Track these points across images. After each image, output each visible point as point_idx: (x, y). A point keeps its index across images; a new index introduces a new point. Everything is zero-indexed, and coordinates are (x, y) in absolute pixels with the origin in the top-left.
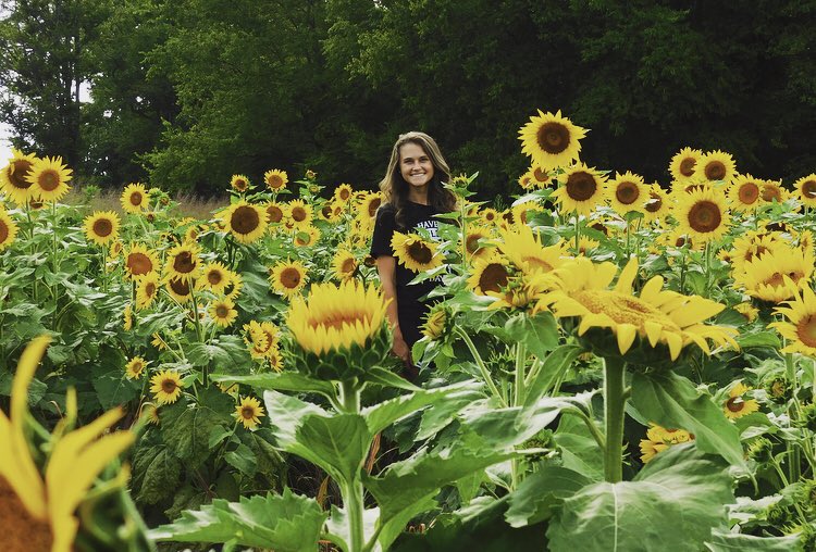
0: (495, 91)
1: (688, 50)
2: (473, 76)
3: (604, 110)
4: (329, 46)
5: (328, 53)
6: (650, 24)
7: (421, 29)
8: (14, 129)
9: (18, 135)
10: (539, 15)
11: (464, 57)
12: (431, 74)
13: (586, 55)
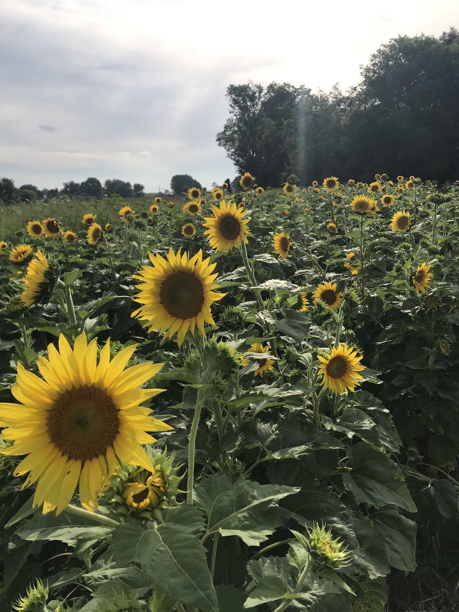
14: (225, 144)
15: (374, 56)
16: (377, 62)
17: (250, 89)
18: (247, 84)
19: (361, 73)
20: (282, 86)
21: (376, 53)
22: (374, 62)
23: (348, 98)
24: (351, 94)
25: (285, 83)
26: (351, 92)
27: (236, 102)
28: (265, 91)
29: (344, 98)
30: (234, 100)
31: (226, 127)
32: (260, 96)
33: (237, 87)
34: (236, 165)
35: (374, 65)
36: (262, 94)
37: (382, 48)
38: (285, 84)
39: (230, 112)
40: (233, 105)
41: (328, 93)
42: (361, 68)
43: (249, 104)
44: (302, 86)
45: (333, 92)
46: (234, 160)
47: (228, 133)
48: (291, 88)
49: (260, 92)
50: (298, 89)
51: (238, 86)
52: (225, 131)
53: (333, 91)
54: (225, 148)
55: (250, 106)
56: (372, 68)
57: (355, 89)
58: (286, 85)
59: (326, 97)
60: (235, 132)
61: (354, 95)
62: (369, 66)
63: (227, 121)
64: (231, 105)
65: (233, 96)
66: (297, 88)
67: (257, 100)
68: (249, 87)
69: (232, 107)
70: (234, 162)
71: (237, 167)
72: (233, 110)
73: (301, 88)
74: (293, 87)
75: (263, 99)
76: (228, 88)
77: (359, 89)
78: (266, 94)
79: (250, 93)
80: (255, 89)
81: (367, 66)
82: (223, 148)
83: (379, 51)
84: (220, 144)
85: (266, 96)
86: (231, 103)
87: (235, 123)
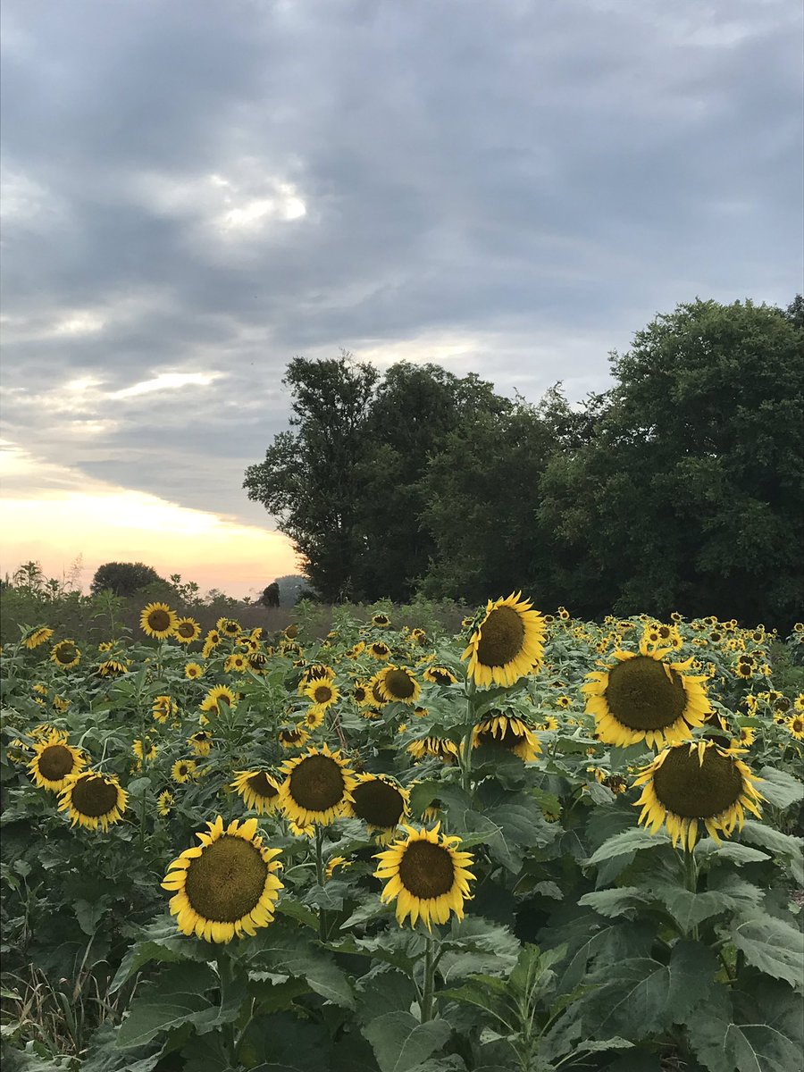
0: (648, 548)
1: (769, 527)
2: (634, 538)
3: (717, 562)
4: (540, 514)
5: (540, 519)
6: (745, 510)
7: (601, 509)
8: (306, 557)
9: (309, 562)
10: (676, 502)
11: (629, 527)
12: (608, 537)
13: (705, 529)
14: (268, 496)
15: (642, 335)
16: (648, 349)
17: (345, 371)
18: (338, 360)
19: (614, 370)
20: (422, 371)
21: (647, 330)
22: (642, 348)
23: (583, 418)
24: (592, 410)
25: (430, 365)
26: (590, 405)
27: (307, 398)
28: (383, 380)
29: (574, 416)
30: (303, 394)
31: (273, 455)
32: (368, 390)
33: (313, 366)
34: (298, 550)
35: (641, 355)
36: (373, 388)
37: (660, 322)
38: (431, 368)
39: (292, 423)
40: (299, 406)
41: (536, 404)
42: (612, 359)
43: (339, 406)
44: (471, 374)
45: (549, 402)
46: (296, 538)
47: (275, 469)
48: (445, 378)
49: (370, 382)
50: (460, 382)
51: (315, 361)
52: (268, 463)
53: (549, 400)
54: (267, 506)
55: (343, 411)
56: (637, 360)
57: (600, 399)
58: (433, 370)
59: (531, 412)
60: (295, 468)
61: (598, 411)
62: (631, 356)
63: (277, 438)
64: (295, 406)
65: (302, 385)
66: (460, 377)
67: (361, 401)
68: (342, 368)
69: (297, 409)
70: (296, 544)
71: (302, 555)
72: (299, 417)
73: (467, 380)
74: (449, 375)
75: (375, 398)
76: (291, 366)
77: (608, 401)
78: (384, 386)
79: (345, 381)
80: (357, 373)
81: (627, 356)
82: (260, 504)
83: (653, 326)
84: (252, 496)
85: (382, 391)
86: (295, 400)
87: (297, 446)
